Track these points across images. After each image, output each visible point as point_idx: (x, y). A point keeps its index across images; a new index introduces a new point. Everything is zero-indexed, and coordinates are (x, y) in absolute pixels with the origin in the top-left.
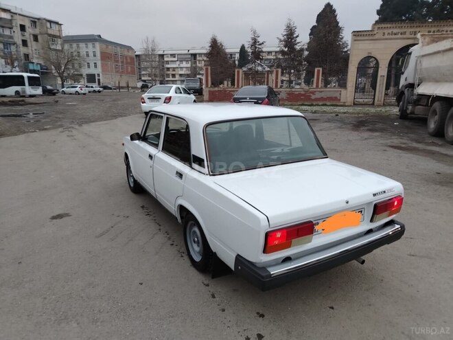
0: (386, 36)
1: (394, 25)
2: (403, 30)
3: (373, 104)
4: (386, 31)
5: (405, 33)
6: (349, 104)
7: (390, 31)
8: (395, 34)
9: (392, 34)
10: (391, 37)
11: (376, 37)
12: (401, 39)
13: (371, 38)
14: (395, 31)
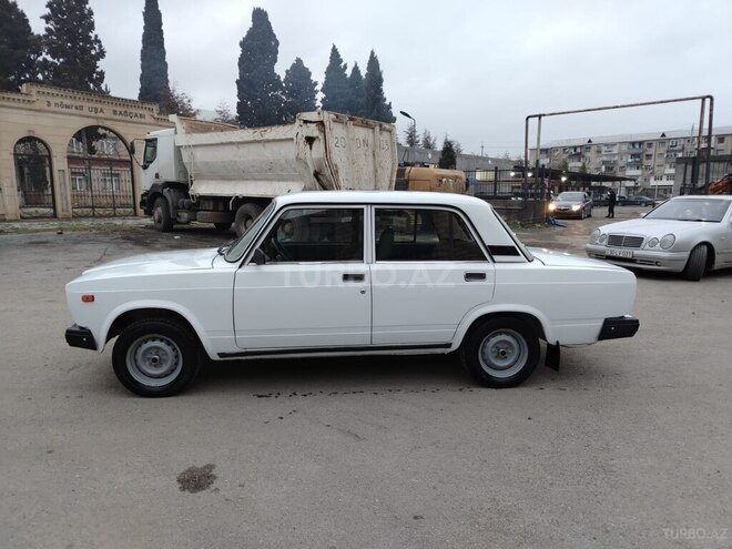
0: (53, 108)
1: (62, 92)
2: (78, 103)
3: (55, 216)
4: (53, 100)
5: (81, 108)
6: (13, 217)
7: (59, 100)
8: (68, 107)
9: (62, 105)
10: (60, 109)
11: (37, 106)
12: (77, 115)
13: (28, 106)
14: (67, 102)
